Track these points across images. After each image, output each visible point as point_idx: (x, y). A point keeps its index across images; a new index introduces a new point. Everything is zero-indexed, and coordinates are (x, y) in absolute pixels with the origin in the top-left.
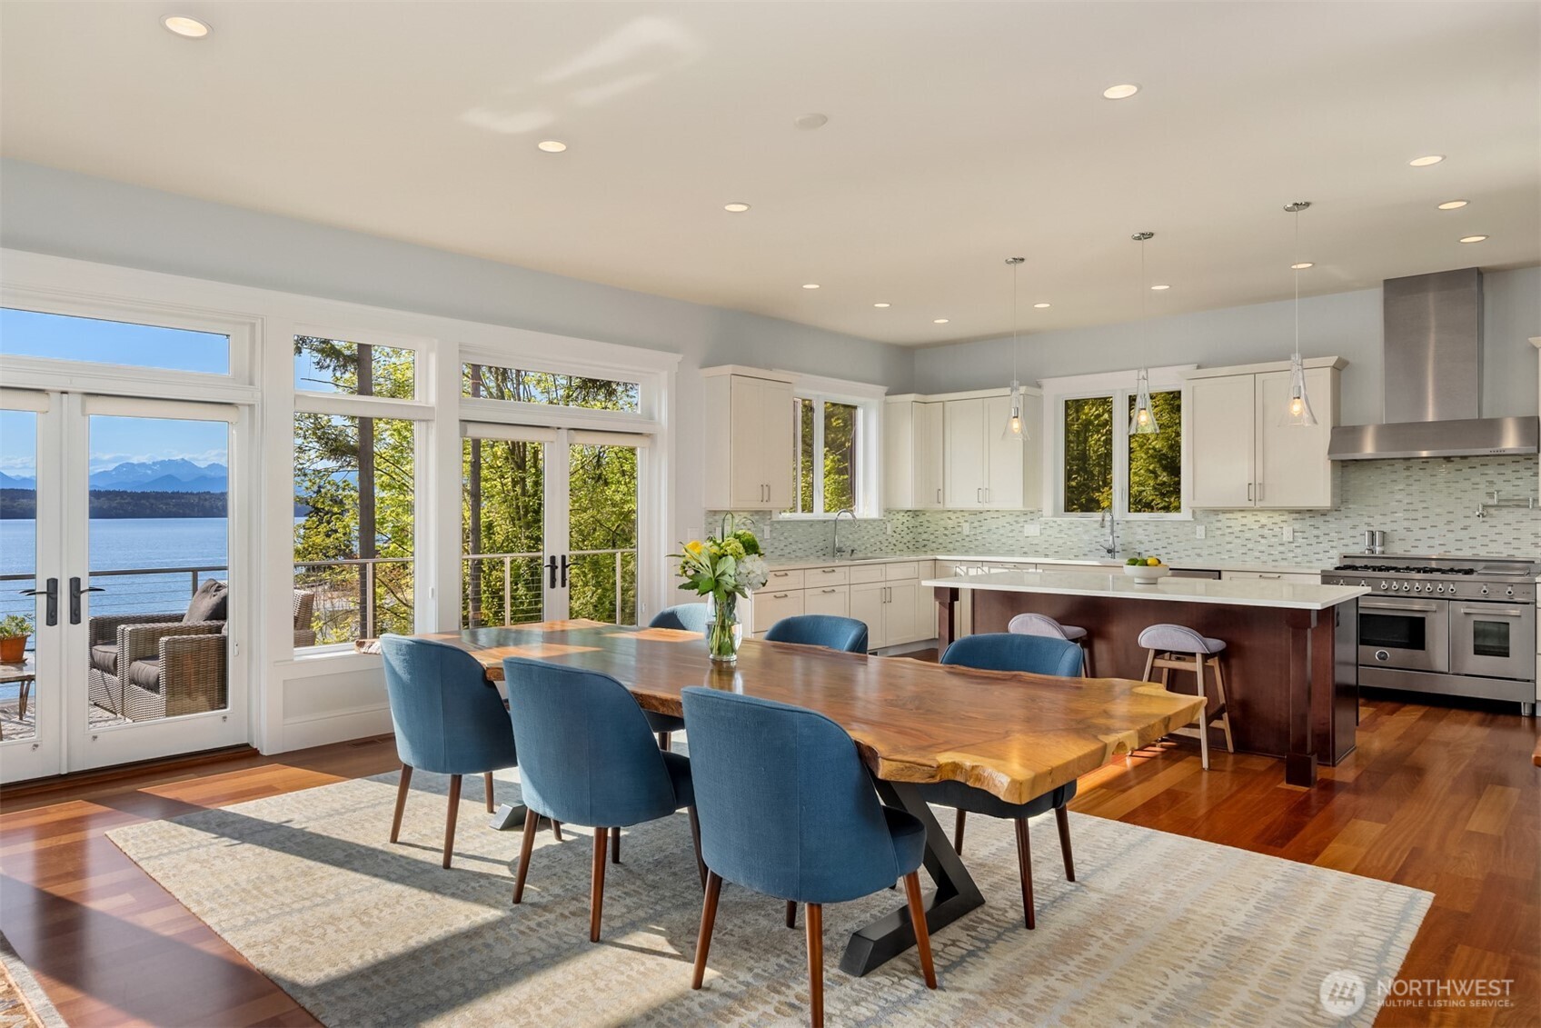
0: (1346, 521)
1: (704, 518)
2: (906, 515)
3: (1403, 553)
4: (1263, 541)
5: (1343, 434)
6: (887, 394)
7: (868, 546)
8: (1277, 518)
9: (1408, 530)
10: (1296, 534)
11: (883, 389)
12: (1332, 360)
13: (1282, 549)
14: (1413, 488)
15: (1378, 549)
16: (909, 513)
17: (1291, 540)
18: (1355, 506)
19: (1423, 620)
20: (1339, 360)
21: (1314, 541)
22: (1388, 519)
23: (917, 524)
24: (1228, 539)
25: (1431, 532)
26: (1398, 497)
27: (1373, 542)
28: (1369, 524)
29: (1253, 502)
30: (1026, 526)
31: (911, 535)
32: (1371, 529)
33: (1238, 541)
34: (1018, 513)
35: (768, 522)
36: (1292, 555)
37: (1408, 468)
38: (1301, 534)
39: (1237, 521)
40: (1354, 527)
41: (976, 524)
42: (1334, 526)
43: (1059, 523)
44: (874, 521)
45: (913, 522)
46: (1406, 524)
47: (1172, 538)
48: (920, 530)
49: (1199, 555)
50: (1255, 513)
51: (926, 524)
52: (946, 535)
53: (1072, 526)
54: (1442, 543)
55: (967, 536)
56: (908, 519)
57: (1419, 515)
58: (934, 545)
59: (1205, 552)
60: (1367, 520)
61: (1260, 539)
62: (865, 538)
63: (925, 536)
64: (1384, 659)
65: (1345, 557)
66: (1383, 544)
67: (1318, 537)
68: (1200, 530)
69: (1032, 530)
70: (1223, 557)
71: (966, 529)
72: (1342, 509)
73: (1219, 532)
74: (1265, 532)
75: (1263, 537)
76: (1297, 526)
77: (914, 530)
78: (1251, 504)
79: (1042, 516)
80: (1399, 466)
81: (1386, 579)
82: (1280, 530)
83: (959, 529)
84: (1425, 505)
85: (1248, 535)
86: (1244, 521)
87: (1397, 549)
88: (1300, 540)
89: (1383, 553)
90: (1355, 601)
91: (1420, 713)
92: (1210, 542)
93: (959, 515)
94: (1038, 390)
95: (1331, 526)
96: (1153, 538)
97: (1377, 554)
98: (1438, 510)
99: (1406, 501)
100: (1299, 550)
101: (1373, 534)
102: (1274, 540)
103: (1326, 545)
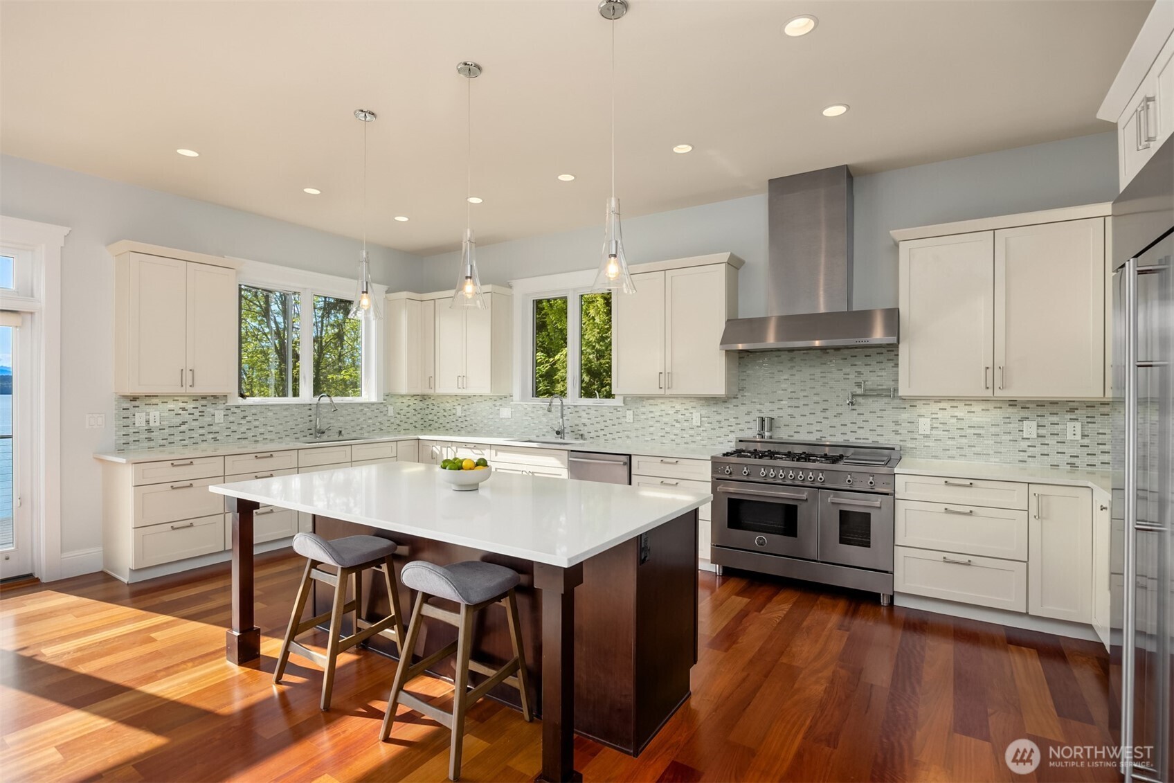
0: (742, 408)
1: (115, 403)
2: (413, 399)
3: (787, 437)
4: (677, 425)
5: (737, 327)
6: (387, 292)
7: (365, 426)
8: (689, 405)
9: (792, 416)
10: (703, 419)
11: (385, 288)
12: (725, 256)
13: (692, 432)
14: (796, 378)
15: (767, 434)
16: (415, 397)
17: (699, 424)
18: (749, 394)
19: (796, 507)
20: (732, 256)
21: (716, 425)
22: (775, 406)
23: (425, 406)
24: (651, 423)
25: (812, 419)
26: (784, 386)
27: (762, 427)
28: (760, 411)
29: (663, 390)
30: (501, 409)
31: (419, 416)
32: (762, 415)
33: (658, 425)
34: (495, 398)
35: (222, 406)
36: (700, 438)
37: (792, 360)
38: (706, 419)
39: (657, 409)
40: (748, 413)
41: (465, 407)
42: (733, 412)
43: (525, 406)
44: (373, 404)
45: (420, 405)
46: (790, 411)
47: (608, 421)
48: (427, 411)
49: (628, 437)
50: (671, 400)
51: (431, 406)
52: (445, 416)
53: (535, 410)
54: (819, 429)
55: (460, 417)
56: (415, 402)
57: (801, 403)
58: (437, 425)
59: (632, 435)
60: (759, 407)
61: (674, 423)
62: (362, 419)
63: (430, 417)
64: (762, 545)
65: (740, 441)
66: (770, 430)
67: (719, 422)
68: (630, 414)
69: (505, 412)
70: (647, 439)
71: (459, 411)
72: (739, 396)
73: (644, 417)
74: (679, 417)
75: (677, 421)
76: (703, 412)
77: (423, 411)
78: (662, 392)
79: (512, 401)
80: (785, 356)
81: (765, 467)
82: (690, 415)
83: (454, 411)
84: (805, 394)
85: (665, 419)
86: (663, 407)
87: (783, 434)
88: (706, 425)
89: (771, 437)
90: (694, 512)
91: (794, 599)
92: (637, 426)
93: (454, 399)
94: (508, 289)
95: (730, 412)
96: (594, 421)
97: (766, 439)
98: (816, 398)
99: (790, 390)
100: (704, 434)
101: (763, 420)
102: (686, 424)
103: (726, 430)
